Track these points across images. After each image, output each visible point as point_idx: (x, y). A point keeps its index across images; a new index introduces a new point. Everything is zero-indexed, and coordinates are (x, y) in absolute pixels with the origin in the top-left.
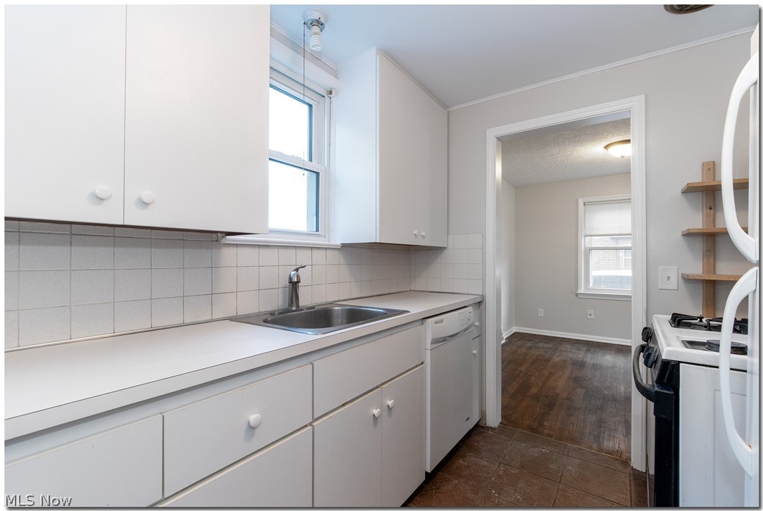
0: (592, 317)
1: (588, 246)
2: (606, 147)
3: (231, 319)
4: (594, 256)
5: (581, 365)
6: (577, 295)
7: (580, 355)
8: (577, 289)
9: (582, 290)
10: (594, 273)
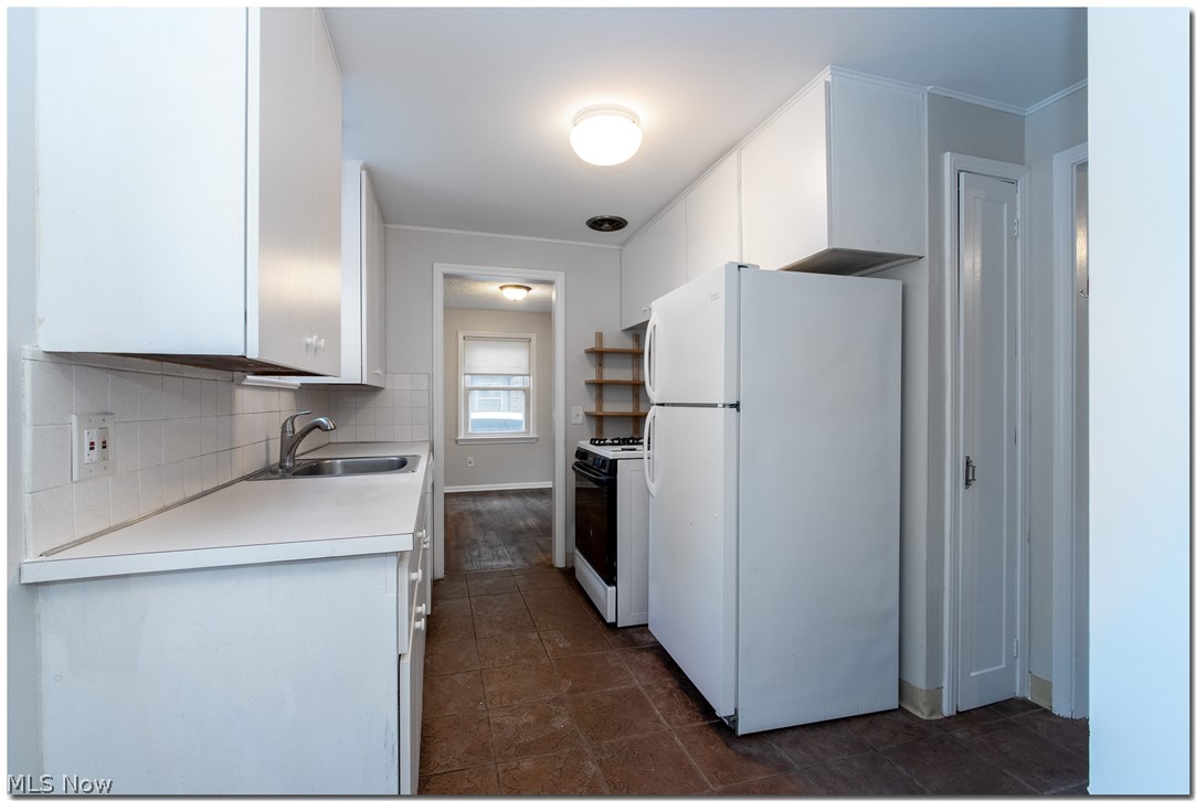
0: (473, 464)
1: (469, 385)
2: (501, 288)
3: (247, 478)
4: (475, 397)
5: (478, 513)
6: (457, 441)
7: (470, 505)
8: (457, 436)
9: (461, 436)
10: (474, 415)
